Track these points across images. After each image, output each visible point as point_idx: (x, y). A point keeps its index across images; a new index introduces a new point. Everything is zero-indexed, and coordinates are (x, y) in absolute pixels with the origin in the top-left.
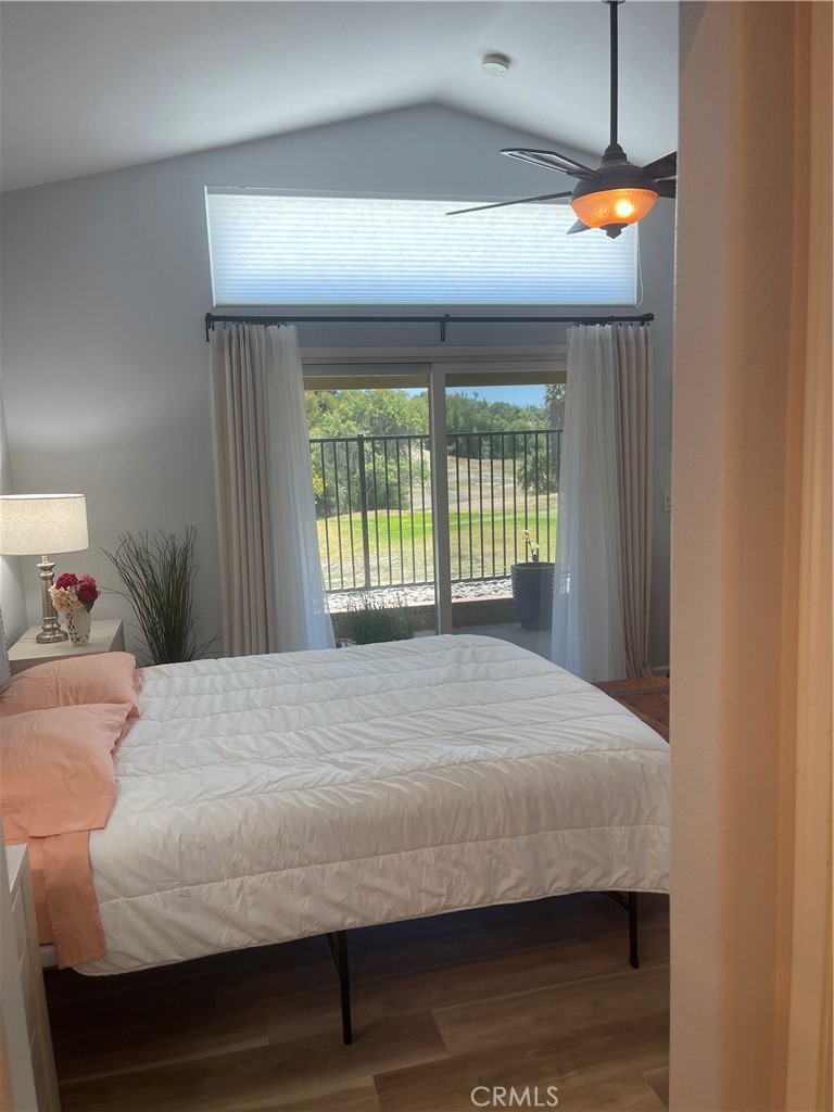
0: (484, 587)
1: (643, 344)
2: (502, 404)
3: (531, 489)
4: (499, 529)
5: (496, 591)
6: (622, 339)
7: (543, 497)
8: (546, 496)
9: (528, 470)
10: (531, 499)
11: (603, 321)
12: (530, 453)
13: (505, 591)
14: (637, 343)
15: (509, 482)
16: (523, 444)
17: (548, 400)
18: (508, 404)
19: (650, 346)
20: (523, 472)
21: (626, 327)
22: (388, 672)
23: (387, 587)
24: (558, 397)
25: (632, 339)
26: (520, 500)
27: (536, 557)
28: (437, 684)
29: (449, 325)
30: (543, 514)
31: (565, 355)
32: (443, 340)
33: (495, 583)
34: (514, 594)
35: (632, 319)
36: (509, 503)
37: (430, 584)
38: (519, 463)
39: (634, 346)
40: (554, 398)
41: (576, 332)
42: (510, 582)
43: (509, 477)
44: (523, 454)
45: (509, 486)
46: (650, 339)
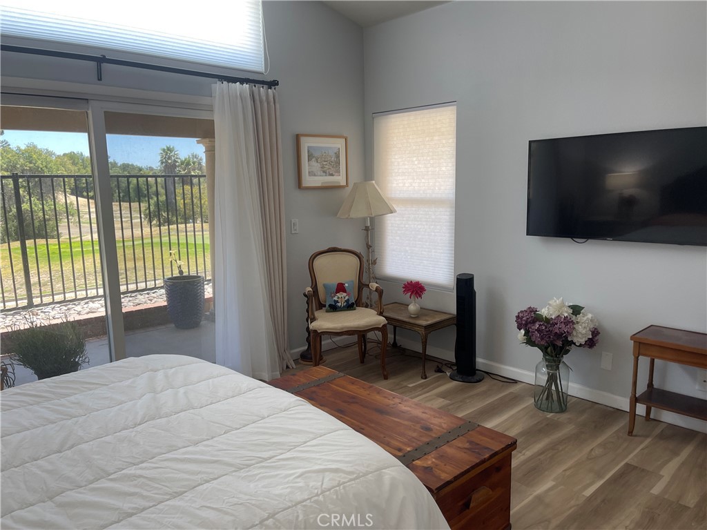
0: (139, 296)
1: (272, 104)
2: (128, 165)
3: (154, 222)
4: (139, 251)
5: (151, 300)
6: (257, 97)
7: (165, 228)
8: (167, 227)
9: (152, 209)
10: (156, 230)
11: (242, 81)
12: (152, 198)
13: (159, 299)
14: (268, 103)
15: (136, 218)
16: (146, 192)
17: (162, 163)
18: (132, 165)
19: (278, 106)
20: (148, 211)
21: (259, 88)
22: (72, 417)
23: (50, 304)
24: (170, 161)
25: (264, 98)
26: (147, 230)
27: (181, 272)
28: (136, 425)
29: (105, 66)
30: (165, 239)
31: (212, 106)
32: (100, 79)
33: (148, 294)
34: (168, 301)
35: (263, 83)
36: (137, 232)
37: (101, 296)
38: (144, 205)
39: (265, 104)
40: (167, 162)
41: (219, 87)
42: (163, 291)
43: (136, 215)
44: (147, 199)
45: (136, 221)
46: (277, 101)
